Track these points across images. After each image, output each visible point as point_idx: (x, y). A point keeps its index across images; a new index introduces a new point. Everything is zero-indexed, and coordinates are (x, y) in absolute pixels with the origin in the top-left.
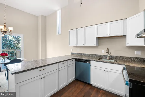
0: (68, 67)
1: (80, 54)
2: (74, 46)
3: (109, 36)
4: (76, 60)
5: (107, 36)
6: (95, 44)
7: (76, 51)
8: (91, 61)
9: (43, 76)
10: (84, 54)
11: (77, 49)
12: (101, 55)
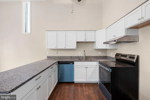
0: (54, 71)
1: (58, 56)
2: (50, 49)
3: (86, 41)
4: (59, 63)
5: (85, 41)
6: (76, 47)
7: (55, 54)
8: (74, 62)
9: (38, 86)
10: (63, 57)
11: (55, 52)
12: (78, 56)
